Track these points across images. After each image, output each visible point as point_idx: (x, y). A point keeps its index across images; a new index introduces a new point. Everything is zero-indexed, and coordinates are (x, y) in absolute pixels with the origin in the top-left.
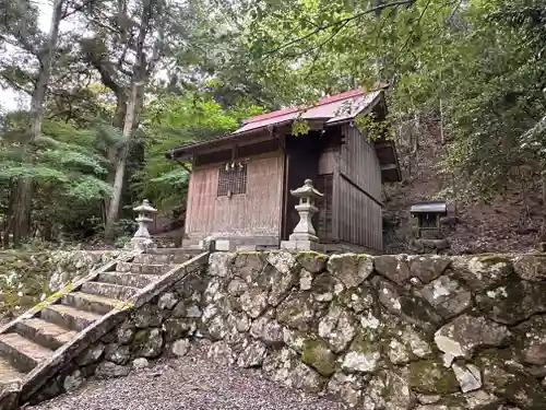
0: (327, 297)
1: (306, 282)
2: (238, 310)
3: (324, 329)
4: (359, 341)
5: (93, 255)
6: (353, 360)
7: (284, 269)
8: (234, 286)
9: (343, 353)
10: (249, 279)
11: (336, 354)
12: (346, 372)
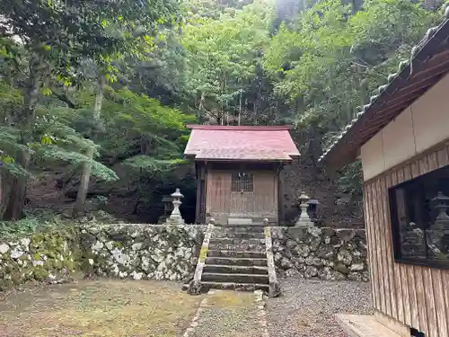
0: (338, 246)
1: (328, 240)
2: (295, 254)
3: (340, 258)
4: (355, 261)
5: (152, 228)
6: (354, 267)
7: (316, 235)
8: (290, 243)
9: (350, 266)
10: (298, 240)
11: (347, 266)
12: (353, 271)
